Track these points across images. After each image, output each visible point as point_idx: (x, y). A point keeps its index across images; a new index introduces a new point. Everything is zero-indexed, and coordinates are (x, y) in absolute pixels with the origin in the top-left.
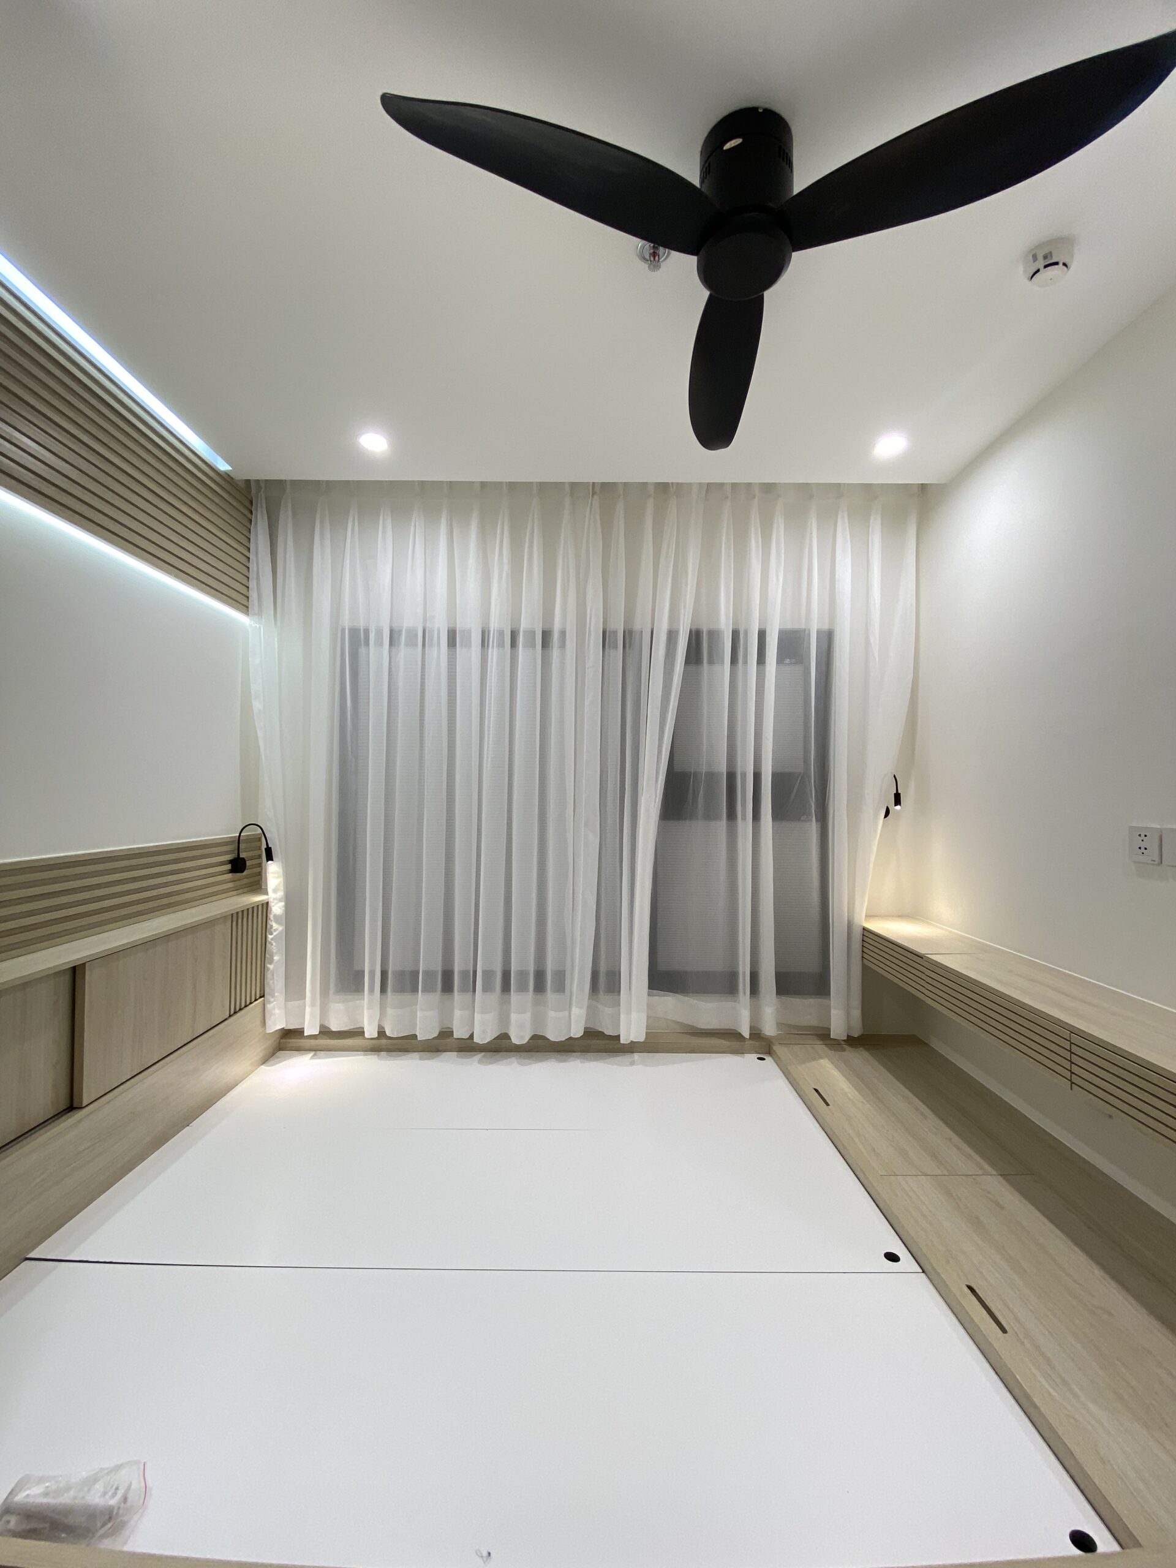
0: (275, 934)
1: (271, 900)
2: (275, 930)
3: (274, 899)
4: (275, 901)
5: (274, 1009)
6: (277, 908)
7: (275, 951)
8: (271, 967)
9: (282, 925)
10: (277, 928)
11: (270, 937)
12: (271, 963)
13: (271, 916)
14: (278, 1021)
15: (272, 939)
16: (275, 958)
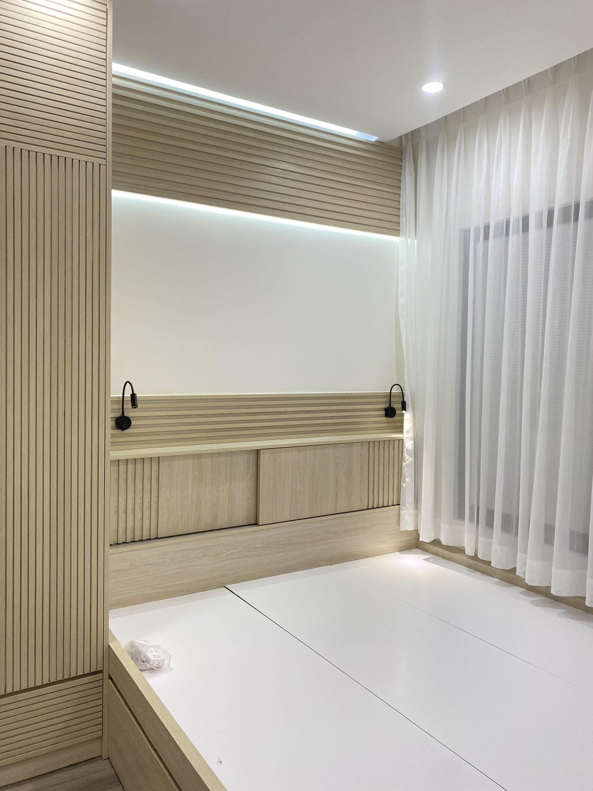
0: (407, 462)
1: (405, 438)
2: (407, 460)
3: (407, 438)
4: (408, 440)
5: (405, 515)
6: (409, 445)
7: (406, 475)
8: (404, 485)
9: (412, 457)
10: (408, 459)
11: (404, 464)
12: (404, 482)
13: (405, 450)
14: (407, 525)
15: (405, 466)
16: (407, 479)
